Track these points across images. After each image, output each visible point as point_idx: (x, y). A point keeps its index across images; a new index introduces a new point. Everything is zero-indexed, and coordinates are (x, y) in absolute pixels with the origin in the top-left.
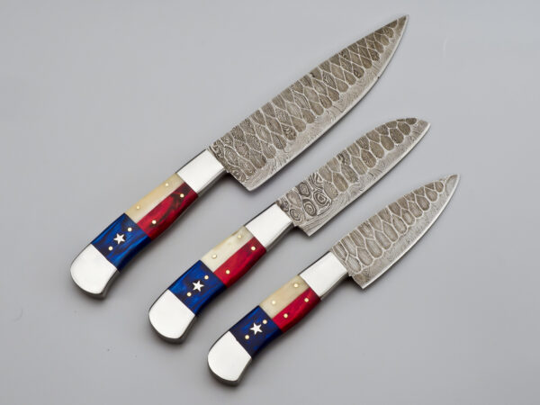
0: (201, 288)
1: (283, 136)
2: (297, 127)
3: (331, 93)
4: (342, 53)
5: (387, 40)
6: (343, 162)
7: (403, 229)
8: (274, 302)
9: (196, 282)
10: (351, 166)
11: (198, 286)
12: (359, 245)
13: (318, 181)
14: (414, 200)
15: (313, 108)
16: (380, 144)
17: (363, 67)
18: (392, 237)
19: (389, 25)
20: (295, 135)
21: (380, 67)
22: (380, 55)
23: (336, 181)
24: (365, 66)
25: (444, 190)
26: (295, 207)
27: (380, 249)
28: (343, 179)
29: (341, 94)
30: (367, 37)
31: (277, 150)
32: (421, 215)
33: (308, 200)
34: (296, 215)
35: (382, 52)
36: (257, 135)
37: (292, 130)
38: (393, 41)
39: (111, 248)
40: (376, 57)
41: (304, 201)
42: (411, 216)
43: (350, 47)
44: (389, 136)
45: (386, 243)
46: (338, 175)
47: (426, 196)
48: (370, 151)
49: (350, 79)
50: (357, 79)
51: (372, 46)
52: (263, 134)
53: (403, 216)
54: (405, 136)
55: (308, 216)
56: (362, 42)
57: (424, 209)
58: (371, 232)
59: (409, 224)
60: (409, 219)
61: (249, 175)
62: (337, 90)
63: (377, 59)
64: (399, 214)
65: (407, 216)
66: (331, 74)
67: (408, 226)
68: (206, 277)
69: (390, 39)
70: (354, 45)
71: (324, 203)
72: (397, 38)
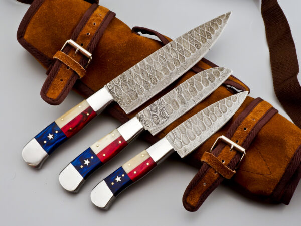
0: (89, 163)
1: (149, 82)
2: (158, 77)
3: (181, 58)
4: (190, 32)
5: (218, 26)
6: (178, 93)
7: (210, 124)
8: (129, 165)
9: (86, 160)
10: (182, 95)
11: (87, 162)
12: (183, 133)
13: (162, 103)
14: (218, 107)
15: (169, 66)
16: (201, 82)
17: (201, 43)
18: (203, 128)
19: (220, 17)
20: (156, 82)
21: (211, 43)
22: (212, 35)
23: (172, 104)
24: (202, 42)
25: (237, 101)
26: (147, 118)
27: (195, 135)
28: (177, 103)
29: (186, 58)
30: (206, 23)
31: (145, 90)
32: (221, 116)
33: (156, 115)
34: (147, 123)
35: (214, 33)
36: (134, 80)
37: (155, 79)
38: (221, 27)
39: (45, 142)
40: (209, 36)
41: (153, 115)
42: (215, 116)
43: (195, 29)
44: (207, 78)
45: (198, 132)
46: (174, 100)
47: (226, 105)
48: (194, 86)
49: (192, 49)
50: (197, 50)
51: (208, 30)
52: (138, 79)
53: (211, 116)
54: (216, 78)
55: (154, 124)
56: (202, 26)
57: (224, 112)
58: (191, 126)
59: (213, 121)
60: (214, 118)
61: (128, 104)
62: (184, 56)
63: (210, 38)
64: (208, 115)
65: (213, 116)
66: (182, 45)
67: (213, 122)
68: (92, 157)
69: (219, 26)
70: (198, 28)
71: (164, 117)
72: (224, 25)
